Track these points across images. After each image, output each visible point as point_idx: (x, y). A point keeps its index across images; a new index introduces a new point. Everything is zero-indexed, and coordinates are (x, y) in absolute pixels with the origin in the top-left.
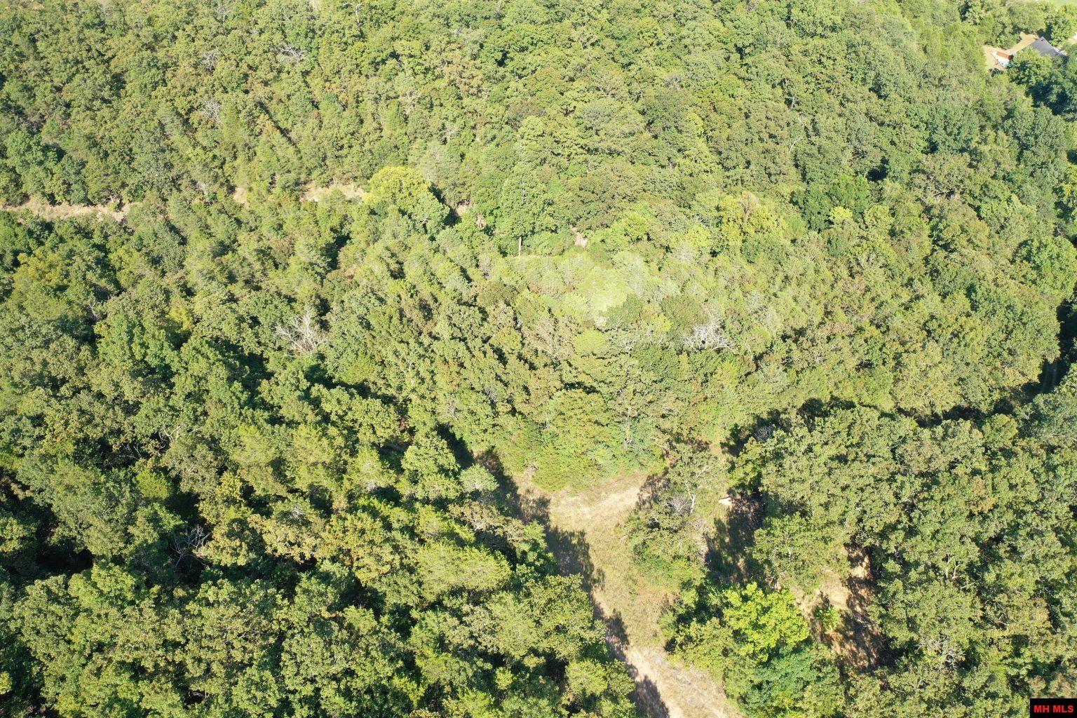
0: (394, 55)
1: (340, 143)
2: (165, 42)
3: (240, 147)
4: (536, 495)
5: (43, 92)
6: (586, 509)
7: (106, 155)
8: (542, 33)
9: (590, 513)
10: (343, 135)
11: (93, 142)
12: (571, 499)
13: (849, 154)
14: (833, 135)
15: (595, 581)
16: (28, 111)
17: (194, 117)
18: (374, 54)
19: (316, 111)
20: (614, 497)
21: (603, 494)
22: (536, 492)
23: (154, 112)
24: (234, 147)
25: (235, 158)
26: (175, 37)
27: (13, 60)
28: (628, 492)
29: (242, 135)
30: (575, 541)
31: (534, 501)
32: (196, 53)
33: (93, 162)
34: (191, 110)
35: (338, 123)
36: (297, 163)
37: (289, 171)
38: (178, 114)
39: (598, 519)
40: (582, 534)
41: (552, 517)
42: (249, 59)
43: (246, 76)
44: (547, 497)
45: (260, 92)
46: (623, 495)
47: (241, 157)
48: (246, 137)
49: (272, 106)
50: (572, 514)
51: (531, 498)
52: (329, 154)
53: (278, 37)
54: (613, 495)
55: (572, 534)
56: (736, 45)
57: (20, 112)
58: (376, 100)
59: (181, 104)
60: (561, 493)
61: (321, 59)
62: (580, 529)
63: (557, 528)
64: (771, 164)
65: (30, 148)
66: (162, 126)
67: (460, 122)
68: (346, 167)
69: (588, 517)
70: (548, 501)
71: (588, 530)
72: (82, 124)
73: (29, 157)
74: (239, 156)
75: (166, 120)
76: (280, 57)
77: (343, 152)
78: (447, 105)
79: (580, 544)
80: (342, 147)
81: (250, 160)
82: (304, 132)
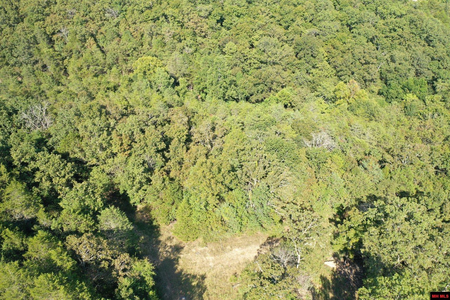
0: (166, 17)
1: (127, 53)
3: (74, 51)
4: (174, 242)
6: (210, 258)
9: (213, 262)
10: (129, 48)
12: (200, 249)
13: (413, 72)
14: (403, 62)
17: (55, 37)
18: (154, 14)
19: (118, 38)
20: (237, 251)
21: (229, 247)
22: (174, 240)
23: (32, 31)
24: (71, 51)
25: (71, 57)
26: (55, 3)
28: (250, 248)
29: (77, 45)
30: (194, 283)
31: (171, 247)
32: (64, 10)
34: (53, 34)
35: (127, 43)
36: (103, 61)
37: (97, 65)
38: (45, 33)
39: (220, 266)
40: (203, 277)
41: (181, 261)
42: (91, 14)
43: (87, 21)
44: (182, 245)
45: (92, 27)
46: (244, 250)
48: (79, 47)
49: (99, 37)
50: (198, 261)
51: (169, 244)
52: (120, 58)
53: (106, 5)
54: (237, 249)
55: (194, 277)
58: (151, 36)
59: (49, 29)
60: (194, 243)
61: (127, 16)
62: (202, 273)
63: (182, 270)
64: (366, 74)
66: (35, 37)
67: (194, 48)
68: (129, 65)
69: (211, 264)
70: (182, 248)
71: (209, 275)
74: (73, 55)
75: (38, 36)
76: (107, 15)
77: (129, 58)
78: (188, 39)
79: (198, 286)
80: (128, 55)
81: (79, 58)
82: (109, 47)
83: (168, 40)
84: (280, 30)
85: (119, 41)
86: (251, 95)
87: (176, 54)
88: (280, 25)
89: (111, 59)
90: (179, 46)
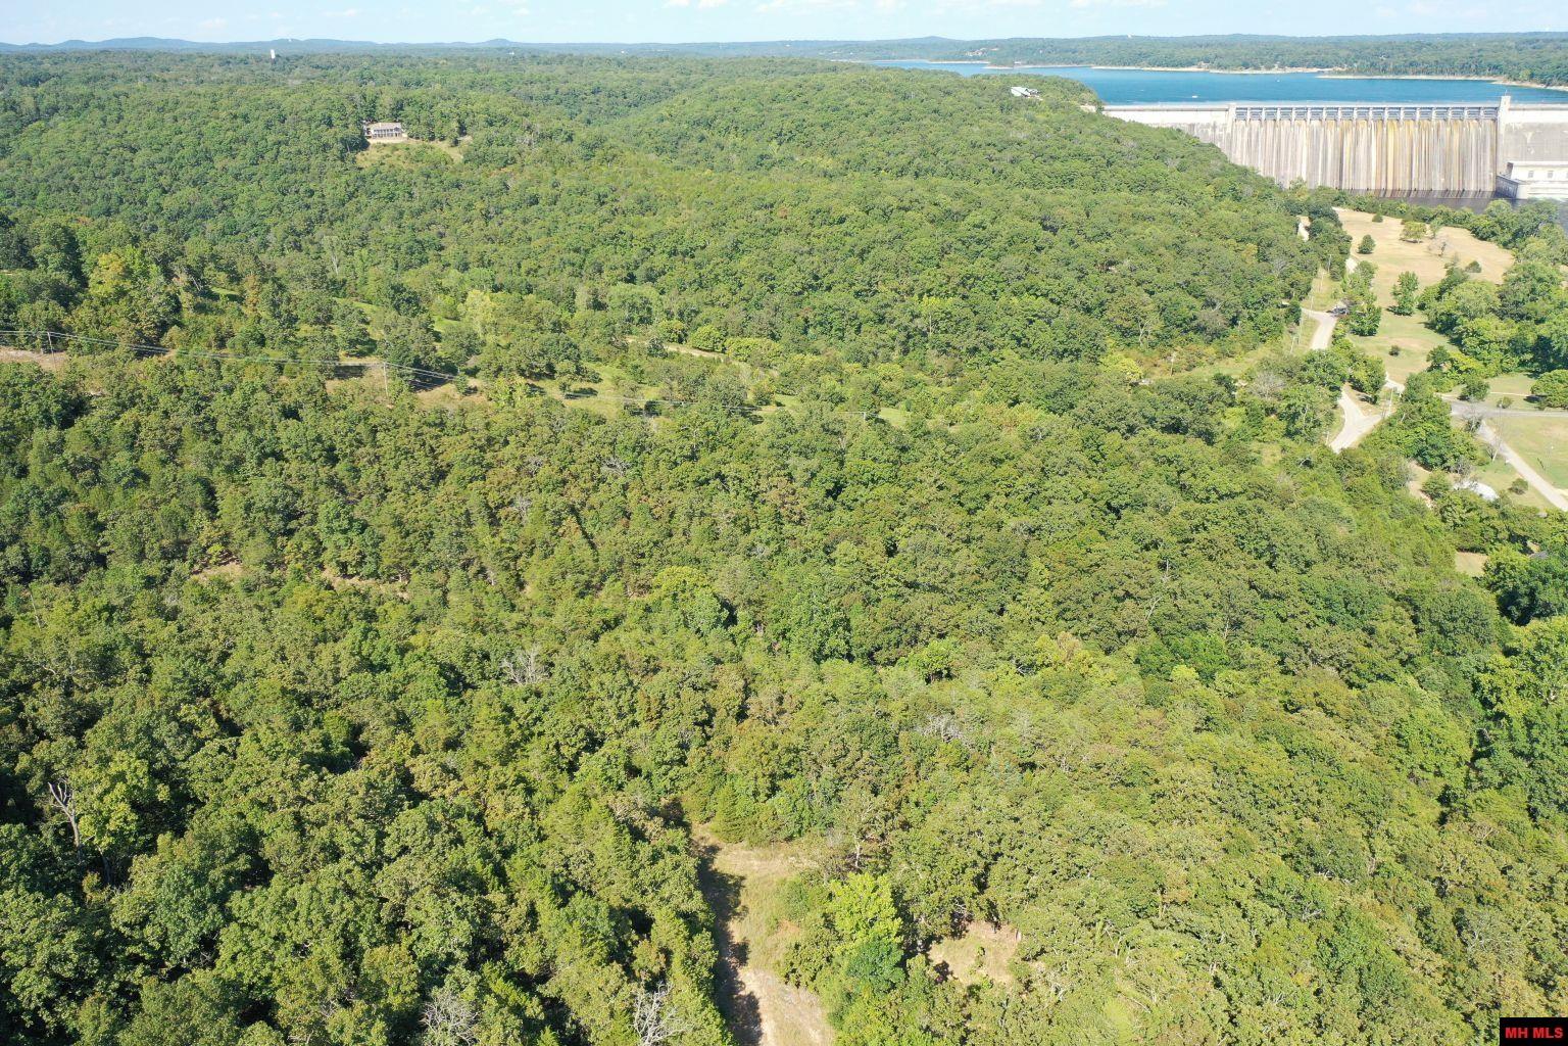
0: (720, 476)
1: (641, 551)
2: (497, 447)
3: (538, 543)
4: (710, 843)
5: (368, 476)
6: (755, 862)
7: (408, 534)
8: (883, 470)
9: (759, 866)
10: (645, 542)
11: (399, 522)
12: (744, 852)
15: (736, 914)
16: (349, 490)
17: (502, 513)
18: (699, 473)
19: (625, 520)
22: (710, 841)
23: (464, 502)
24: (533, 542)
25: (531, 553)
26: (507, 443)
27: (351, 445)
29: (545, 531)
30: (730, 882)
31: (706, 846)
32: (522, 457)
33: (392, 537)
34: (502, 505)
35: (642, 532)
36: (591, 564)
37: (581, 572)
38: (487, 506)
39: (765, 872)
40: (743, 878)
41: (716, 861)
42: (572, 468)
43: (564, 482)
44: (720, 847)
45: (575, 495)
47: (538, 552)
48: (547, 536)
49: (584, 513)
50: (738, 864)
51: (704, 843)
52: (627, 560)
53: (605, 451)
55: (731, 877)
56: (1108, 504)
57: (342, 490)
58: (691, 517)
59: (493, 498)
60: (735, 846)
61: (645, 474)
62: (741, 874)
63: (717, 869)
65: (338, 516)
66: (468, 514)
67: (774, 546)
68: (642, 575)
69: (756, 868)
70: (720, 850)
71: (750, 877)
72: (395, 503)
73: (335, 524)
74: (536, 552)
75: (474, 510)
76: (605, 469)
77: (643, 561)
78: (764, 528)
79: (735, 885)
80: (643, 556)
81: (546, 557)
82: (608, 537)
83: (723, 529)
84: (957, 518)
85: (627, 526)
86: (877, 650)
87: (736, 561)
88: (962, 505)
89: (608, 563)
90: (744, 541)
